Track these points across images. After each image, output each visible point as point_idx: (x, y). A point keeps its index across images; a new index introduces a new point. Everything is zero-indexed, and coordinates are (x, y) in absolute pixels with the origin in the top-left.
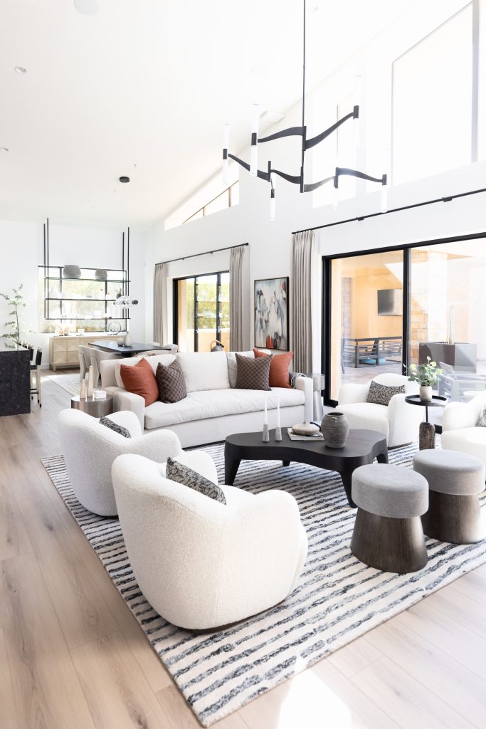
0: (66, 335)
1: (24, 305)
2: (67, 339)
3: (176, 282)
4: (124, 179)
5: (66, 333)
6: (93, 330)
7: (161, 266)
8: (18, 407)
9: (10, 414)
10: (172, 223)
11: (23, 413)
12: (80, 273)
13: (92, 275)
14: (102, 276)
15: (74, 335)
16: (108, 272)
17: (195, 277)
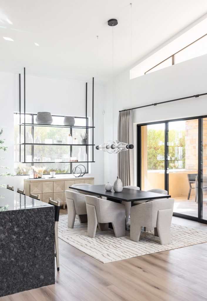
0: (39, 178)
1: (5, 150)
2: (42, 181)
3: (139, 127)
4: (112, 22)
5: (39, 175)
6: (62, 172)
7: (125, 113)
8: (42, 277)
9: (34, 287)
10: (136, 73)
11: (47, 285)
12: (51, 120)
13: (61, 121)
14: (70, 122)
15: (46, 177)
16: (75, 119)
17: (166, 122)
